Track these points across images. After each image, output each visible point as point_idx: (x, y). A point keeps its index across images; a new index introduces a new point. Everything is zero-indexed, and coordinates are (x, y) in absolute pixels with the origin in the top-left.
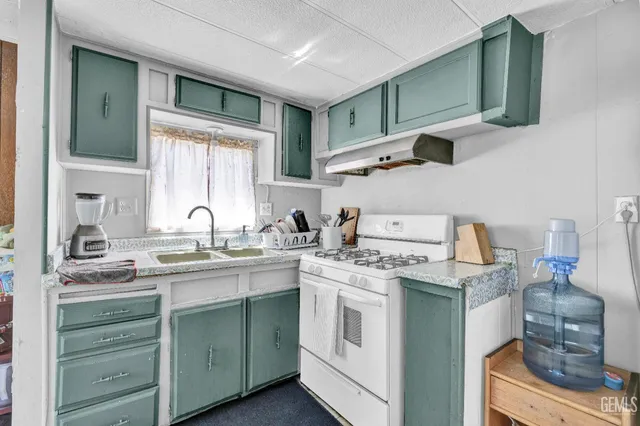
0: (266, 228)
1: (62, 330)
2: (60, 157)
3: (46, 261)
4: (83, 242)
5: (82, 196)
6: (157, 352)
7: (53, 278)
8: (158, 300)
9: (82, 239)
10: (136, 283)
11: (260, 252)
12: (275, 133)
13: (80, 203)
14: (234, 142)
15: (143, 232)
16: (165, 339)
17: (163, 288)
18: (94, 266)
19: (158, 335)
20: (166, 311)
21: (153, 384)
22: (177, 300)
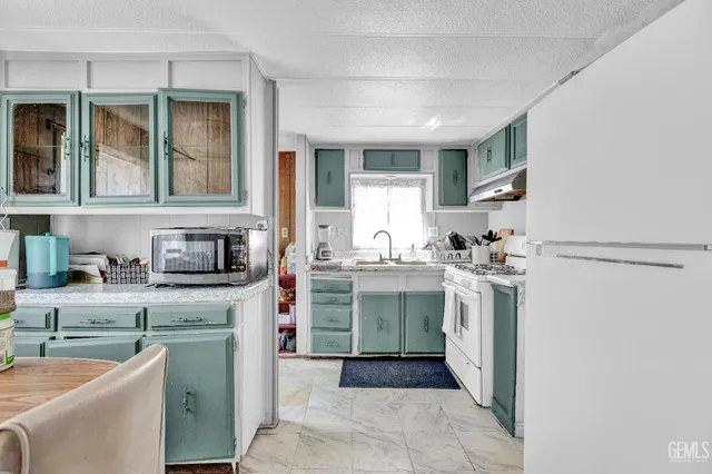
0: (428, 246)
1: (313, 291)
2: (311, 208)
3: (307, 258)
4: (321, 252)
5: (320, 226)
6: (351, 313)
7: (308, 267)
8: (351, 286)
9: (321, 250)
10: (341, 273)
11: (425, 263)
12: (433, 174)
13: (321, 230)
14: (407, 183)
15: (349, 247)
16: (356, 306)
17: (355, 278)
18: (325, 263)
19: (351, 304)
20: (356, 291)
21: (349, 330)
22: (362, 286)
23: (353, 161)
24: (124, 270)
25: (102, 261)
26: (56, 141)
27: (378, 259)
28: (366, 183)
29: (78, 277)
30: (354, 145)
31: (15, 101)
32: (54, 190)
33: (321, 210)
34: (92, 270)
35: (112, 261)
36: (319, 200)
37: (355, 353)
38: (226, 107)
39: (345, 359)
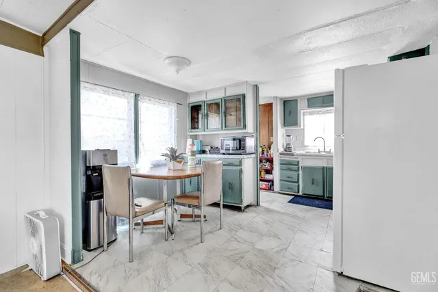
1: (280, 164)
2: (281, 128)
4: (288, 149)
5: (287, 136)
6: (298, 175)
7: (278, 154)
8: (298, 162)
9: (288, 147)
10: (295, 157)
13: (287, 138)
15: (303, 146)
16: (300, 172)
17: (300, 159)
18: (288, 152)
19: (298, 170)
20: (301, 165)
21: (298, 182)
22: (304, 163)
23: (302, 105)
24: (215, 150)
25: (209, 147)
26: (198, 115)
27: (317, 151)
28: (311, 114)
29: (204, 152)
30: (302, 97)
31: (191, 105)
32: (198, 128)
33: (287, 128)
34: (207, 150)
35: (212, 148)
36: (285, 124)
37: (300, 194)
38: (239, 100)
39: (296, 196)
